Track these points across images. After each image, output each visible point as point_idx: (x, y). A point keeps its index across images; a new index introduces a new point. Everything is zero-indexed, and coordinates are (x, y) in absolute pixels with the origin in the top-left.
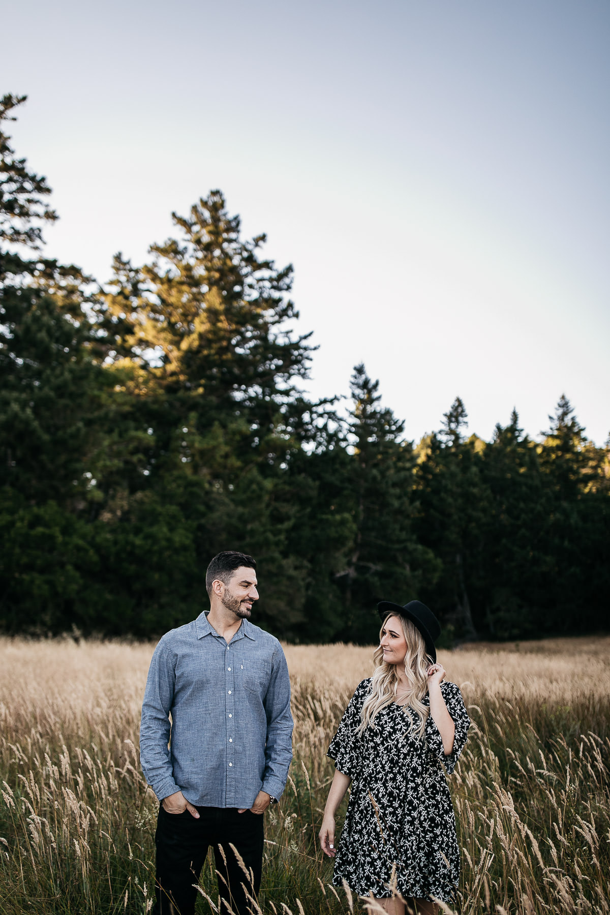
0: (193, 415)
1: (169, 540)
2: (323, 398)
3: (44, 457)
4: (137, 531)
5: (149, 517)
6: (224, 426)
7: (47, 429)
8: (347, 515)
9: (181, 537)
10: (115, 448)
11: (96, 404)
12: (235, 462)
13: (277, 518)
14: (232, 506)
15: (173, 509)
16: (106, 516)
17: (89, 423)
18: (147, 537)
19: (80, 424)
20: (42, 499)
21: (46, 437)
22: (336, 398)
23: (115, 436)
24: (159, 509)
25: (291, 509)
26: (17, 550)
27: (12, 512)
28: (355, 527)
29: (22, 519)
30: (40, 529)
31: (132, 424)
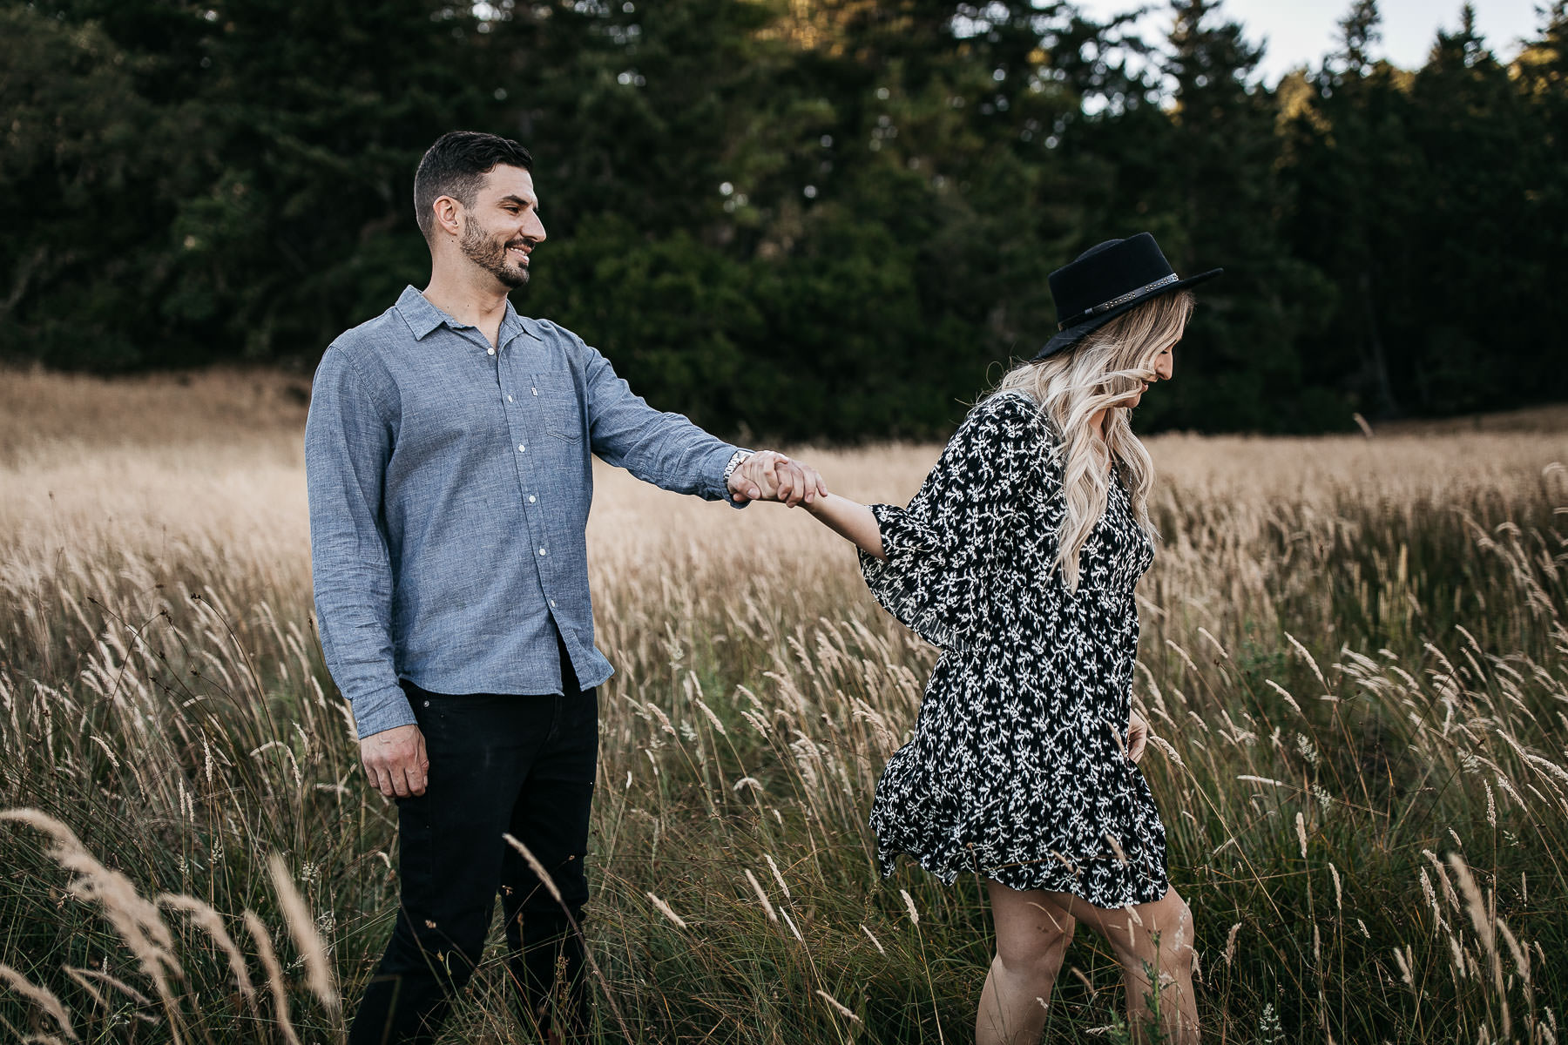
0: (896, 66)
1: (875, 281)
2: (1120, 14)
3: (662, 160)
4: (821, 270)
5: (838, 245)
6: (949, 80)
7: (661, 110)
8: (1171, 219)
9: (893, 274)
10: (774, 134)
11: (736, 59)
12: (972, 141)
13: (1050, 232)
14: (972, 217)
15: (876, 229)
16: (768, 250)
17: (727, 94)
18: (841, 278)
19: (713, 98)
20: (664, 229)
21: (660, 125)
22: (1144, 11)
23: (770, 115)
24: (853, 230)
25: (1071, 215)
26: (635, 315)
27: (620, 253)
28: (1183, 237)
29: (637, 264)
30: (666, 279)
31: (793, 91)
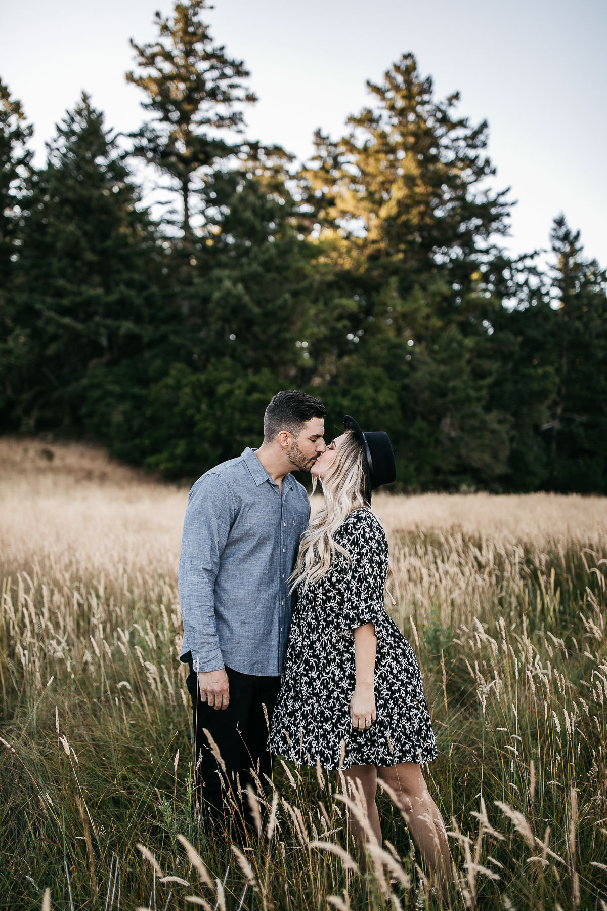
0: (394, 281)
1: (374, 400)
2: (522, 255)
3: (256, 329)
4: (345, 393)
5: (355, 379)
6: (424, 288)
7: (259, 303)
8: (550, 369)
9: (385, 397)
10: (322, 316)
11: (301, 275)
12: (436, 323)
13: (479, 374)
14: (433, 366)
15: (378, 371)
16: (317, 381)
17: (295, 294)
18: (356, 398)
19: (287, 296)
20: (257, 367)
21: (256, 310)
22: (536, 253)
23: (321, 305)
24: (364, 371)
25: (494, 366)
26: (237, 416)
27: (231, 381)
28: (557, 380)
29: (240, 387)
30: (256, 396)
31: (336, 293)
